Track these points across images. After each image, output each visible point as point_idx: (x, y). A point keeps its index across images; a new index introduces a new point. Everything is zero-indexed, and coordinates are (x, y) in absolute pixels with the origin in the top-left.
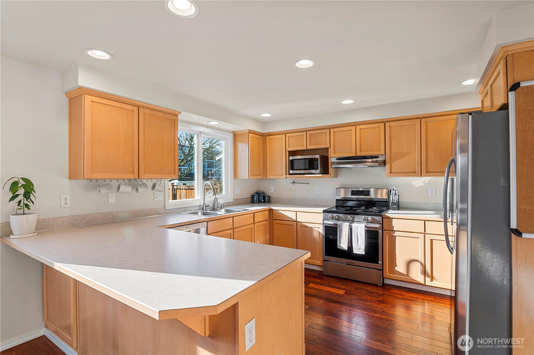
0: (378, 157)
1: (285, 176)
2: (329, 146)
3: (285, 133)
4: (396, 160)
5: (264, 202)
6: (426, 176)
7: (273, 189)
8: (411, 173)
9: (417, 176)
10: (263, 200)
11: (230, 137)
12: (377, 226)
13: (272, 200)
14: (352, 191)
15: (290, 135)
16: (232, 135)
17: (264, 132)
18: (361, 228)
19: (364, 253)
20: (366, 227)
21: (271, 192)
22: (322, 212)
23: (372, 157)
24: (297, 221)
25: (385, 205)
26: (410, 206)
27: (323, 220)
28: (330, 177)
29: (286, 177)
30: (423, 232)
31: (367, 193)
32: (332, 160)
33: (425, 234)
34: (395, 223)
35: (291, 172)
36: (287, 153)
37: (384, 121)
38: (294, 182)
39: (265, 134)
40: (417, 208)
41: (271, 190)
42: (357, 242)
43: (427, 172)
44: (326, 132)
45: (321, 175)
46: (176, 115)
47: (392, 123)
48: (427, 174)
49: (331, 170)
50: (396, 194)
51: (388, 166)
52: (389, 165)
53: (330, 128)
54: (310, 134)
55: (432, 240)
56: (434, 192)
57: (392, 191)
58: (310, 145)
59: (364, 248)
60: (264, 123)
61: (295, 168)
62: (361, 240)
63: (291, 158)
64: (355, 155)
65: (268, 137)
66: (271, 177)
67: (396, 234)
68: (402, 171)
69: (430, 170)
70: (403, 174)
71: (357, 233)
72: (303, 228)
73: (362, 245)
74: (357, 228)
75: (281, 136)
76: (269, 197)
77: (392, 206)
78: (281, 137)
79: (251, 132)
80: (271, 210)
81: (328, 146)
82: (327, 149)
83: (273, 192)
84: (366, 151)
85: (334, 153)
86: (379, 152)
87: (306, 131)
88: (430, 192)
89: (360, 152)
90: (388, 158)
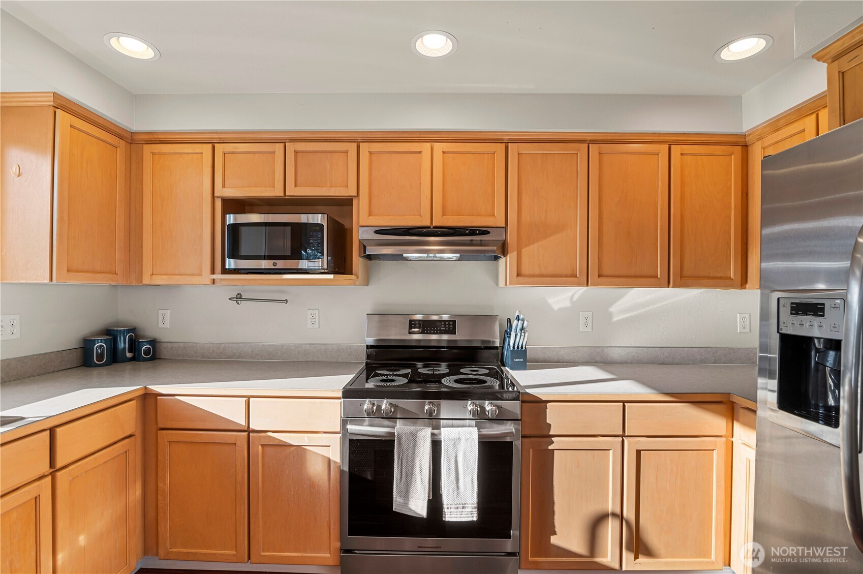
0: (488, 233)
1: (207, 277)
2: (355, 194)
3: (213, 141)
4: (530, 242)
5: (133, 359)
6: (596, 284)
7: (168, 319)
8: (566, 276)
9: (578, 284)
10: (129, 355)
12: (509, 428)
13: (164, 351)
14: (410, 321)
15: (229, 147)
17: (136, 129)
18: (467, 440)
19: (475, 519)
20: (480, 436)
21: (161, 325)
22: (341, 395)
23: (473, 232)
24: (248, 431)
27: (344, 423)
28: (354, 284)
29: (214, 281)
30: (621, 433)
31: (449, 328)
32: (360, 234)
33: (622, 437)
34: (551, 415)
35: (231, 263)
36: (219, 204)
37: (506, 138)
38: (239, 298)
39: (136, 137)
40: (556, 359)
41: (162, 321)
42: (454, 486)
43: (599, 276)
44: (347, 152)
45: (331, 276)
47: (526, 148)
48: (601, 279)
49: (357, 262)
50: (522, 329)
51: (514, 257)
52: (515, 253)
53: (359, 139)
54: (296, 152)
55: (638, 452)
56: (590, 321)
57: (515, 323)
58: (296, 186)
59: (475, 502)
61: (243, 252)
62: (468, 479)
63: (231, 219)
64: (428, 223)
65: (148, 148)
66: (158, 280)
67: (557, 443)
68: (544, 272)
69: (606, 271)
70: (548, 279)
71: (456, 457)
72: (269, 450)
73: (469, 493)
74: (456, 441)
75: (198, 148)
76: (154, 342)
77: (512, 359)
78: (198, 151)
79: (62, 104)
81: (352, 192)
82: (350, 200)
83: (168, 325)
84: (459, 214)
85: (370, 214)
86: (491, 219)
87: (283, 140)
88: (582, 321)
89: (443, 215)
90: (511, 238)
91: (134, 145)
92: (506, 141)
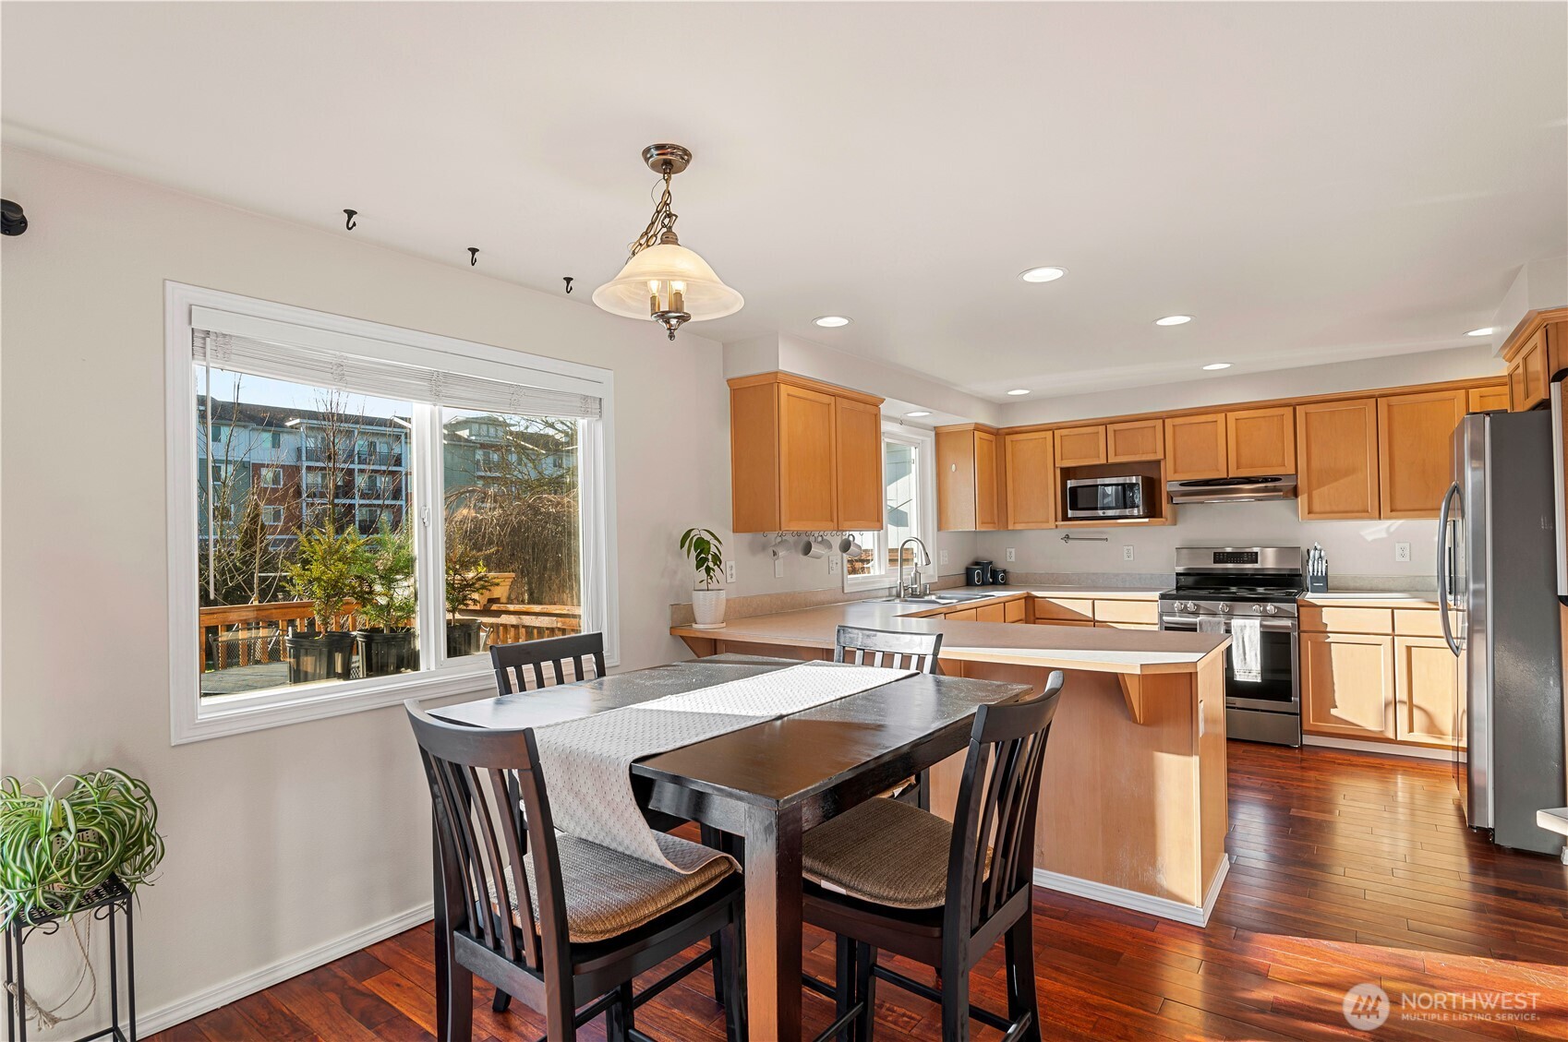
0: (1280, 479)
1: (1052, 524)
2: (1162, 457)
3: (1052, 428)
4: (1320, 485)
5: (993, 584)
6: (1390, 518)
7: (1013, 554)
8: (1358, 512)
9: (1371, 518)
10: (991, 580)
11: (929, 440)
12: (1288, 623)
13: (1011, 579)
14: (1215, 553)
15: (1064, 432)
16: (933, 433)
17: (1001, 427)
18: (1251, 627)
19: (1259, 680)
20: (1261, 626)
21: (1009, 560)
22: (1157, 599)
23: (1265, 480)
24: (1096, 621)
25: (1286, 583)
26: (1352, 584)
27: (1161, 616)
28: (1164, 524)
29: (1057, 526)
30: (1390, 631)
31: (1251, 558)
32: (1167, 487)
33: (1393, 635)
34: (1327, 616)
35: (1070, 513)
36: (1058, 472)
37: (1293, 402)
38: (1067, 537)
39: (1000, 431)
40: (1369, 588)
41: (1008, 556)
42: (1242, 657)
43: (1392, 511)
44: (1155, 427)
45: (1147, 520)
46: (875, 403)
47: (1311, 408)
48: (1394, 514)
49: (1166, 507)
50: (1320, 557)
51: (1303, 500)
52: (1306, 495)
53: (1163, 417)
54: (1115, 431)
55: (1409, 648)
56: (1407, 552)
57: (1312, 553)
58: (1116, 455)
59: (1259, 668)
60: (1003, 406)
61: (1080, 506)
62: (1253, 654)
63: (1070, 484)
64: (1225, 476)
65: (1008, 438)
66: (1018, 527)
67: (1332, 638)
68: (1335, 509)
69: (1399, 506)
70: (1339, 515)
71: (1243, 638)
73: (1253, 663)
74: (1243, 628)
75: (1043, 434)
76: (1004, 571)
77: (1313, 583)
78: (1043, 437)
79: (978, 428)
80: (1029, 599)
81: (1160, 456)
82: (1158, 462)
83: (1013, 559)
84: (1252, 466)
85: (1175, 472)
86: (1282, 468)
87: (1106, 423)
88: (1398, 552)
89: (1237, 469)
90: (1302, 482)
91: (999, 437)
92: (1293, 405)
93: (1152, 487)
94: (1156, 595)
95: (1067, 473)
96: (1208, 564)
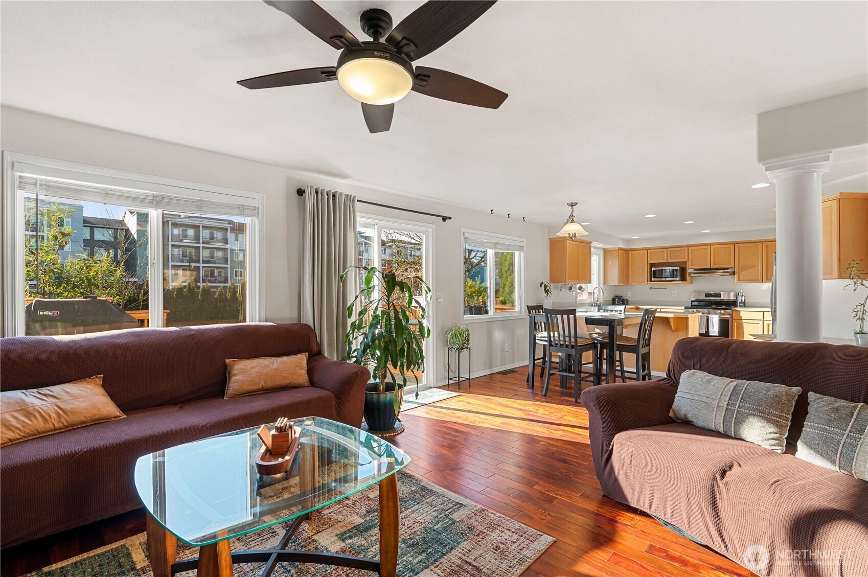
0: (729, 269)
1: (646, 282)
3: (647, 249)
4: (743, 271)
5: (622, 304)
6: (766, 282)
7: (630, 294)
8: (755, 280)
9: (760, 283)
11: (602, 253)
12: (728, 316)
13: (629, 302)
14: (706, 294)
15: (651, 251)
16: (603, 250)
17: (628, 248)
18: (716, 318)
19: (718, 335)
20: (719, 317)
23: (724, 269)
25: (734, 303)
26: (754, 305)
28: (687, 283)
29: (647, 284)
30: (762, 319)
31: (718, 296)
32: (690, 270)
33: (763, 320)
34: (742, 314)
35: (653, 279)
36: (649, 265)
38: (651, 288)
39: (628, 250)
41: (628, 294)
42: (712, 327)
43: (767, 280)
44: (685, 250)
45: (681, 282)
46: (590, 243)
47: (740, 245)
49: (688, 278)
50: (742, 295)
51: (736, 276)
52: (738, 274)
53: (688, 247)
54: (670, 251)
55: (769, 325)
57: (739, 294)
58: (670, 259)
59: (718, 331)
60: (628, 241)
61: (657, 277)
62: (716, 326)
63: (653, 269)
64: (710, 267)
65: (631, 252)
66: (632, 284)
67: (744, 321)
68: (748, 279)
69: (769, 279)
70: (749, 281)
71: (713, 321)
73: (716, 329)
74: (713, 318)
75: (644, 251)
76: (627, 300)
77: (739, 304)
79: (620, 249)
81: (686, 260)
82: (686, 262)
84: (719, 264)
85: (692, 265)
86: (730, 265)
87: (667, 248)
89: (714, 265)
90: (736, 270)
91: (627, 252)
92: (734, 244)
93: (683, 271)
94: (683, 308)
95: (652, 265)
96: (703, 297)
